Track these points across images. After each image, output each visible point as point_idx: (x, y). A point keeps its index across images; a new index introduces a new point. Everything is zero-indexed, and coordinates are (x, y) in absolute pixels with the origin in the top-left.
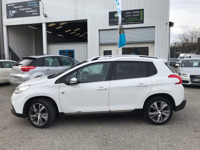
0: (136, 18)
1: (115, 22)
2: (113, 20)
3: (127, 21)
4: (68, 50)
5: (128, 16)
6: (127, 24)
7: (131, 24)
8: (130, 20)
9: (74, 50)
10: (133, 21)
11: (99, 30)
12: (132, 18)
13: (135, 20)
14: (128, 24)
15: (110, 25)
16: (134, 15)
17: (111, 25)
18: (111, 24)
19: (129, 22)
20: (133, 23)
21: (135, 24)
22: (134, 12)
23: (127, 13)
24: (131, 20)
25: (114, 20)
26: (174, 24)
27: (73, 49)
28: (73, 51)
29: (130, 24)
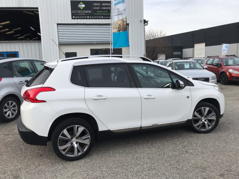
0: (107, 12)
1: (80, 14)
2: (77, 11)
3: (95, 14)
4: (7, 52)
5: (96, 8)
6: (96, 19)
7: (101, 20)
8: (99, 14)
9: (18, 52)
10: (103, 16)
11: (58, 24)
12: (102, 12)
13: (105, 14)
14: (98, 19)
15: (72, 18)
16: (104, 8)
17: (74, 19)
18: (74, 17)
19: (99, 16)
20: (103, 18)
21: (106, 20)
22: (103, 4)
23: (95, 4)
24: (101, 14)
25: (79, 12)
26: (148, 22)
27: (16, 51)
28: (16, 53)
29: (99, 19)
